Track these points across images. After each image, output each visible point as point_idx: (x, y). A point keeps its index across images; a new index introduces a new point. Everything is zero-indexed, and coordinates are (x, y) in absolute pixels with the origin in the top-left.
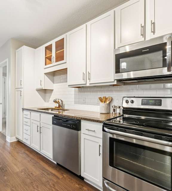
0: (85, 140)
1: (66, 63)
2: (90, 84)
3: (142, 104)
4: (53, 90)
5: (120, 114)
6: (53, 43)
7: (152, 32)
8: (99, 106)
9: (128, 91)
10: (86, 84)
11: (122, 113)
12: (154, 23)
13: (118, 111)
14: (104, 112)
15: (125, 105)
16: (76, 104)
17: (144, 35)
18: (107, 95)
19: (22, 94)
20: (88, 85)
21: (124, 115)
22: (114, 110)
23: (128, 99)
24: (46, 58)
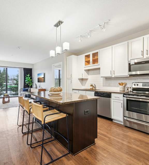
0: (114, 102)
1: (99, 65)
2: (114, 76)
3: (143, 86)
4: (88, 79)
5: (131, 91)
6: (91, 53)
7: (146, 54)
8: (119, 88)
9: (135, 79)
10: (112, 76)
11: (132, 91)
12: (147, 51)
13: (130, 90)
14: (122, 90)
15: (134, 87)
16: (104, 86)
17: (143, 55)
18: (123, 81)
19: (72, 81)
20: (113, 77)
21: (133, 91)
22: (127, 89)
23: (135, 84)
24: (85, 61)
